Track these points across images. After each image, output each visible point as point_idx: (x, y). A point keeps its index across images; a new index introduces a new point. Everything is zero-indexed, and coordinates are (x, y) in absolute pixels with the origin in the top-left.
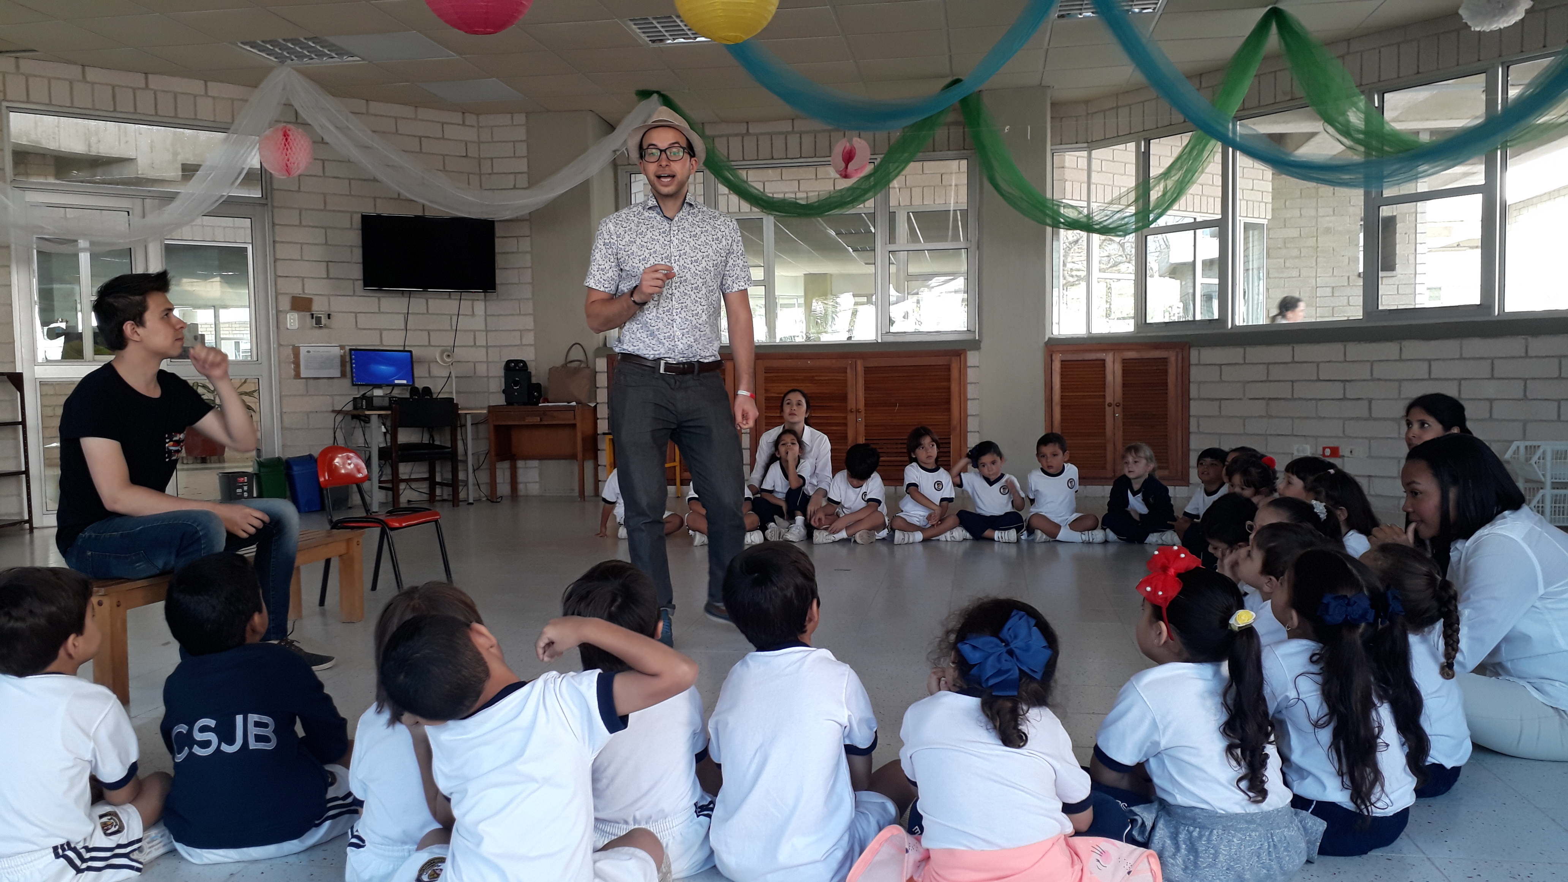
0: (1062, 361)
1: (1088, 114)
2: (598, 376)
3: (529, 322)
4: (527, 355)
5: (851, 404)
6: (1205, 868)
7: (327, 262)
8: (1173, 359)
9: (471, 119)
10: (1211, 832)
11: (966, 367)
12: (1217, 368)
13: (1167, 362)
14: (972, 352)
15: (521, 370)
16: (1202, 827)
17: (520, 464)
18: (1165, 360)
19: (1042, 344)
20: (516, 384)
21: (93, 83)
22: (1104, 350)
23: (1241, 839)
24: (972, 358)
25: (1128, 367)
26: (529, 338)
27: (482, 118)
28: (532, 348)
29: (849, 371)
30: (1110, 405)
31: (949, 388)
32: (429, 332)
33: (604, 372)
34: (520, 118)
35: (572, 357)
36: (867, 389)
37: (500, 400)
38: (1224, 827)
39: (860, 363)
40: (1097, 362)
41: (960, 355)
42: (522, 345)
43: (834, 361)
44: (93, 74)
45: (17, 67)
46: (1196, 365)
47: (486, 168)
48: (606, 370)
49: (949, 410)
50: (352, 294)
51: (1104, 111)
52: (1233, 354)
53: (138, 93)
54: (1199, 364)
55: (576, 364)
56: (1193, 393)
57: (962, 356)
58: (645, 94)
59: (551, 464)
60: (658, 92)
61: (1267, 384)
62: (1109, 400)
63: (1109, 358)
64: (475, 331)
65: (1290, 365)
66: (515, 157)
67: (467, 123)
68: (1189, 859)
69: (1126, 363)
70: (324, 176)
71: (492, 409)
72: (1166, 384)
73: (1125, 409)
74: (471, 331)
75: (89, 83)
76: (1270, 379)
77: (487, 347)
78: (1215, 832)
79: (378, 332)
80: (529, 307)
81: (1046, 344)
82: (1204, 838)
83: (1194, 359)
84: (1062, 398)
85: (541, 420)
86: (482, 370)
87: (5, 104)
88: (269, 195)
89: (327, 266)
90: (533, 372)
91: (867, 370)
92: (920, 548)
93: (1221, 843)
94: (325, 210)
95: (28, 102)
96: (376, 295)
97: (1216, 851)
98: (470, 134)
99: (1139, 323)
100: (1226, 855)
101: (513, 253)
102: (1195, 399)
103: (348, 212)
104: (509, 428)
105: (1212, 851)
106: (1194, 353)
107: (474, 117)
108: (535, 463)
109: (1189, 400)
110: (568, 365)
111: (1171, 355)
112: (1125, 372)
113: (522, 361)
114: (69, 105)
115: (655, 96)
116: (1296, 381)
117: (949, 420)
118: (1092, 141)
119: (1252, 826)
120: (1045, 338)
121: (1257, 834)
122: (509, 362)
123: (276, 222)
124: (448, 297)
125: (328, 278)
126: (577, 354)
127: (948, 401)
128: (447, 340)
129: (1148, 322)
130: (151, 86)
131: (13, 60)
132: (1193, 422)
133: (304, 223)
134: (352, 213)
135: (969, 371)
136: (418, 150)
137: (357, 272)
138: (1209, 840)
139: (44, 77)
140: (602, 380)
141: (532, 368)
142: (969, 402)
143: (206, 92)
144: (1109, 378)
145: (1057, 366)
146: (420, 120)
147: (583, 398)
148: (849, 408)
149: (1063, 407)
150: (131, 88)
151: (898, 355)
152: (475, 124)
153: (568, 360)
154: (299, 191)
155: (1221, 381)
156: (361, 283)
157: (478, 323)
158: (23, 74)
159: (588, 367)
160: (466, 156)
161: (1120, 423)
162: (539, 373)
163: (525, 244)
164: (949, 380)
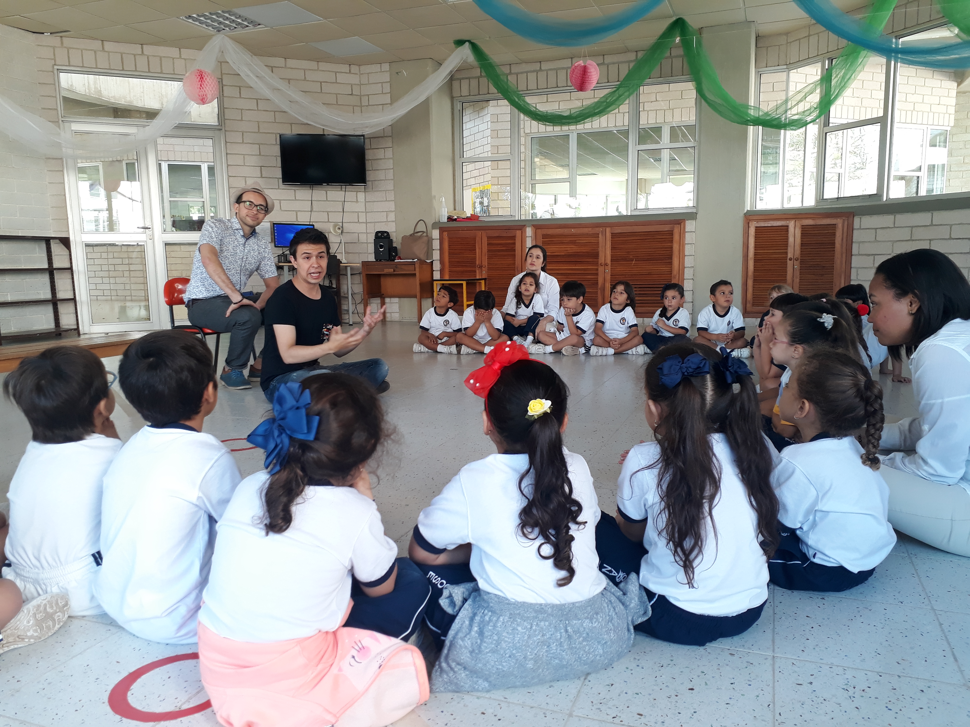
0: (756, 227)
1: (788, 43)
2: (434, 242)
3: (392, 206)
4: (390, 228)
5: (601, 260)
6: (487, 653)
7: (261, 167)
8: (840, 226)
9: (354, 69)
10: (498, 618)
11: (685, 232)
12: (874, 230)
13: (835, 227)
14: (690, 221)
15: (385, 238)
16: (494, 612)
17: (387, 300)
18: (834, 226)
19: (742, 215)
20: (381, 247)
21: (109, 52)
22: (787, 219)
23: (526, 628)
24: (690, 225)
25: (805, 231)
26: (392, 217)
27: (362, 68)
28: (394, 223)
29: (600, 236)
30: (791, 259)
31: (672, 247)
32: (328, 212)
33: (437, 239)
34: (386, 67)
35: (418, 230)
36: (613, 248)
37: (372, 258)
38: (511, 614)
39: (608, 230)
40: (783, 228)
41: (680, 224)
42: (387, 221)
43: (590, 229)
44: (108, 46)
45: (62, 43)
46: (858, 229)
47: (365, 102)
48: (439, 238)
49: (671, 263)
50: (277, 187)
51: (799, 39)
52: (887, 220)
53: (137, 57)
54: (860, 229)
55: (420, 234)
56: (855, 251)
57: (682, 224)
58: (460, 43)
59: (406, 301)
60: (469, 41)
61: (911, 242)
62: (790, 255)
63: (791, 224)
64: (358, 212)
65: (929, 227)
66: (382, 93)
67: (352, 71)
68: (476, 643)
69: (804, 229)
70: (258, 110)
71: (365, 264)
72: (834, 244)
73: (802, 262)
74: (356, 212)
75: (106, 52)
76: (913, 239)
77: (366, 223)
78: (501, 619)
79: (295, 212)
80: (391, 196)
81: (745, 215)
82: (491, 624)
83: (856, 224)
84: (756, 254)
85: (394, 271)
86: (363, 238)
87: (56, 67)
88: (223, 123)
89: (261, 169)
90: (394, 240)
91: (613, 235)
92: (612, 359)
93: (504, 631)
94: (259, 132)
95: (69, 66)
96: (293, 188)
97: (499, 638)
98: (354, 79)
99: (818, 199)
100: (510, 643)
101: (381, 159)
102: (856, 255)
103: (273, 133)
104: (379, 276)
105: (496, 637)
106: (857, 220)
107: (357, 67)
108: (396, 300)
109: (852, 255)
110: (415, 235)
111: (839, 222)
112: (803, 235)
113: (386, 232)
114: (95, 67)
115: (467, 44)
116: (933, 240)
117: (671, 272)
118: (790, 63)
119: (540, 616)
120: (744, 210)
121: (547, 623)
122: (377, 233)
123: (227, 141)
124: (339, 189)
125: (262, 177)
126: (421, 227)
127: (670, 257)
128: (337, 218)
129: (825, 198)
130: (145, 53)
131: (59, 38)
132: (853, 271)
133: (245, 141)
134: (276, 134)
135: (687, 235)
136: (320, 91)
137: (279, 173)
138: (495, 626)
139: (78, 49)
140: (436, 244)
141: (393, 237)
142: (686, 258)
143: (180, 56)
144: (791, 239)
145: (752, 231)
146: (320, 71)
147: (422, 257)
148: (600, 263)
149: (756, 261)
150: (133, 54)
151: (636, 224)
152: (357, 72)
153: (416, 231)
154: (242, 120)
155: (876, 241)
156: (281, 180)
157: (360, 207)
158: (65, 47)
159: (427, 236)
160: (352, 94)
161: (797, 273)
162: (397, 240)
163: (389, 153)
164: (672, 241)
